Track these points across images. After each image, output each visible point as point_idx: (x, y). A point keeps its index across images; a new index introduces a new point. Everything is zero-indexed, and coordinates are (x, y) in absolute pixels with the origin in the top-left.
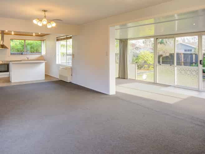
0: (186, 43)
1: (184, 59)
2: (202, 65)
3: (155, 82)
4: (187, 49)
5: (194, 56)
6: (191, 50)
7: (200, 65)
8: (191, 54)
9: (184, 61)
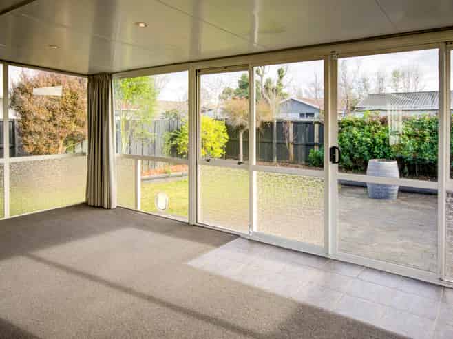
0: (304, 99)
1: (294, 136)
2: (337, 165)
3: (193, 223)
4: (305, 113)
5: (316, 126)
6: (312, 115)
7: (330, 163)
8: (311, 124)
9: (294, 140)
